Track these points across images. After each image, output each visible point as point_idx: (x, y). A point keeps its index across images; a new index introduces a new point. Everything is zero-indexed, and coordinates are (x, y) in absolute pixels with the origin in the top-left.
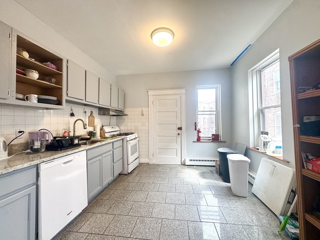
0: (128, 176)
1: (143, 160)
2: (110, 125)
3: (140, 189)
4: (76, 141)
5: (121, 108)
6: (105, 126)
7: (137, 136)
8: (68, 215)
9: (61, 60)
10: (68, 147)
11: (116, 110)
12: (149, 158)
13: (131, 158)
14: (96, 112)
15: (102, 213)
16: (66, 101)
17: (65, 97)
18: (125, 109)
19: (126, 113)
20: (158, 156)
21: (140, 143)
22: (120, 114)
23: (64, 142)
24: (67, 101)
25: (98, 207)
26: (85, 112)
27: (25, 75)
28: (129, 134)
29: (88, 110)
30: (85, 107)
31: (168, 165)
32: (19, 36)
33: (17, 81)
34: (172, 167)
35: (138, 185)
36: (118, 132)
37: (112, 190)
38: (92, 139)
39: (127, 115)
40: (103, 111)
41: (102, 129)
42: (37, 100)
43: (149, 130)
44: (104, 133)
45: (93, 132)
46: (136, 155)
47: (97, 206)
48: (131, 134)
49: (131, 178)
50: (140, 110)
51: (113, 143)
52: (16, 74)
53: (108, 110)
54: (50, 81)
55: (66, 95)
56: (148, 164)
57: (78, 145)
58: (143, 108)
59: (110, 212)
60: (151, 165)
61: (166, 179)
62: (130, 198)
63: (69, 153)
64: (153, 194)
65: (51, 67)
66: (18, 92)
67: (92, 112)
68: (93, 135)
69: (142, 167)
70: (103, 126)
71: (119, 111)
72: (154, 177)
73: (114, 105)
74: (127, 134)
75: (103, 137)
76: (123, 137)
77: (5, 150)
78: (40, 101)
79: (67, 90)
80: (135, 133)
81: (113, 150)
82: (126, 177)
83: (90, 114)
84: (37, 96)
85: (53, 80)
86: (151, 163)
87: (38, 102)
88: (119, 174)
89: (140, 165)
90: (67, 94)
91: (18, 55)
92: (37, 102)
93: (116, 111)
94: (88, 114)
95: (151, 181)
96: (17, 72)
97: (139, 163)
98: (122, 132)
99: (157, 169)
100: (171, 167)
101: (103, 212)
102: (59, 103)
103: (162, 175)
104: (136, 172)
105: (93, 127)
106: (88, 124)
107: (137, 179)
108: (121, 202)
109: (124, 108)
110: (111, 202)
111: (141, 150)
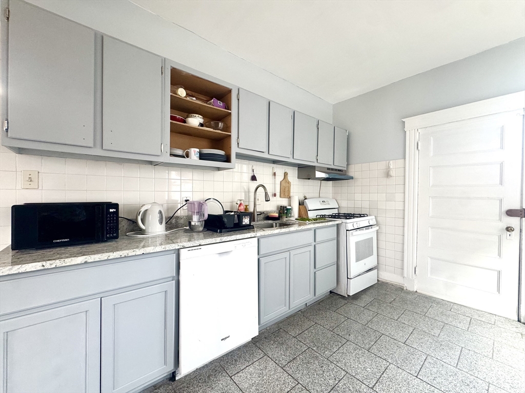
0: (346, 302)
1: (388, 276)
2: (320, 197)
3: (367, 346)
4: (246, 221)
5: (340, 164)
6: (309, 199)
7: (373, 222)
8: (222, 340)
9: (229, 91)
10: (232, 228)
11: (328, 169)
12: (402, 274)
13: (356, 267)
14: (293, 174)
15: (277, 362)
16: (236, 155)
17: (234, 150)
18: (350, 166)
19: (351, 174)
20: (429, 275)
21: (382, 237)
22: (337, 176)
23: (225, 220)
24: (239, 156)
25: (276, 346)
26: (275, 174)
27: (185, 122)
28: (354, 217)
29: (280, 170)
30: (274, 165)
31: (463, 309)
32: (173, 68)
33: (172, 131)
34: (476, 317)
35: (364, 333)
36: (336, 211)
37: (309, 320)
38: (285, 219)
39: (352, 178)
40: (306, 171)
41: (301, 204)
42: (198, 155)
43: (404, 210)
44: (306, 211)
45: (286, 207)
46: (370, 262)
47: (275, 342)
48: (360, 216)
49: (352, 309)
50: (382, 165)
51: (315, 230)
52: (170, 121)
53: (313, 168)
54: (216, 128)
55: (237, 146)
56: (401, 289)
57: (249, 228)
58: (391, 162)
59: (291, 371)
60: (408, 292)
61: (451, 348)
62: (337, 356)
63: (225, 239)
64: (400, 378)
65: (216, 106)
66: (173, 145)
67: (286, 174)
68: (286, 213)
69: (384, 292)
70: (306, 199)
71: (336, 170)
72: (411, 329)
73: (326, 159)
74: (348, 216)
75: (303, 218)
76: (339, 221)
77: (161, 223)
78: (202, 157)
79: (238, 138)
80: (370, 215)
81: (314, 243)
82: (343, 302)
83: (283, 177)
84: (198, 150)
85: (221, 125)
86: (408, 286)
87: (200, 159)
88: (331, 292)
89: (380, 285)
90: (238, 144)
91: (174, 95)
92: (197, 159)
93: (328, 171)
94: (280, 177)
95: (400, 335)
96: (172, 118)
97: (378, 280)
98: (343, 211)
99: (425, 310)
100: (473, 317)
101: (280, 361)
102: (227, 159)
103: (437, 332)
104: (366, 299)
105: (287, 199)
106: (279, 193)
107: (367, 316)
108: (317, 357)
109: (348, 165)
110: (298, 347)
111: (382, 253)
